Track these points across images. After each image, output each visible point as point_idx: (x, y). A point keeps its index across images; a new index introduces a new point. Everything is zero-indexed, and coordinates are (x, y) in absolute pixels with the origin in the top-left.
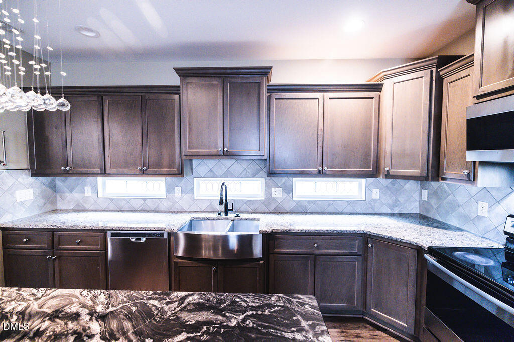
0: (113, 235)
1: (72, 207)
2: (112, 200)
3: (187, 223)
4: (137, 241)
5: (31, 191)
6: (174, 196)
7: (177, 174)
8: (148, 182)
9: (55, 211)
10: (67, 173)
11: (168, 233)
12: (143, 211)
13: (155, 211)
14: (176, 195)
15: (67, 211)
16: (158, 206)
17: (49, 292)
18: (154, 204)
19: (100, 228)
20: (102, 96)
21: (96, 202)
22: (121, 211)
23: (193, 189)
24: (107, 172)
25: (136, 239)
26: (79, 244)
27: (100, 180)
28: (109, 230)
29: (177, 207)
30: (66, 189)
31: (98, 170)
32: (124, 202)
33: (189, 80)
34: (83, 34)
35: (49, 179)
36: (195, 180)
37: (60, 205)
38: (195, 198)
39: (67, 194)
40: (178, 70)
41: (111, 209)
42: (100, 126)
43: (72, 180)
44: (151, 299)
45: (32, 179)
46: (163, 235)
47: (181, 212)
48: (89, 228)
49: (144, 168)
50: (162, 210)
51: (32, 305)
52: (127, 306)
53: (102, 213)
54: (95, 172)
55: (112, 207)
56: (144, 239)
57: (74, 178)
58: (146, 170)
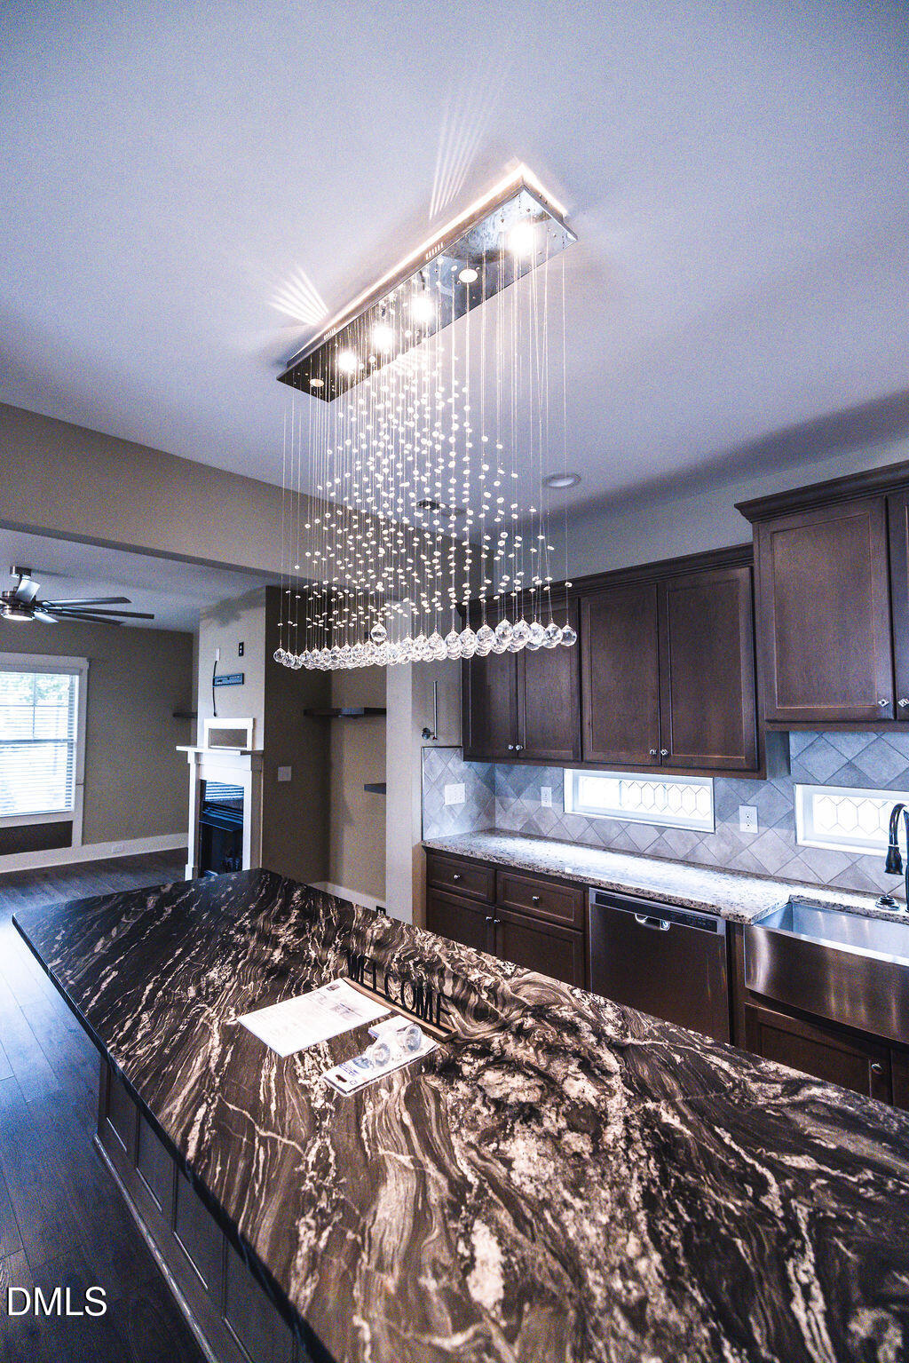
0: (599, 898)
1: (518, 828)
2: (591, 821)
3: (779, 908)
4: (650, 926)
5: (462, 786)
6: (738, 829)
7: (746, 770)
8: (668, 786)
9: (493, 831)
10: (516, 758)
11: (728, 924)
12: (656, 857)
13: (687, 862)
14: (743, 827)
15: (512, 834)
16: (693, 851)
17: (520, 971)
18: (685, 845)
19: (575, 879)
20: (579, 599)
21: (560, 822)
22: (608, 848)
23: (791, 815)
24: (588, 757)
25: (649, 921)
26: (536, 904)
27: (569, 773)
28: (593, 886)
29: (745, 861)
30: (510, 789)
31: (567, 753)
32: (615, 830)
33: (777, 525)
34: (556, 488)
35: (487, 766)
36: (799, 789)
37: (501, 822)
38: (800, 842)
39: (512, 800)
40: (747, 509)
41: (589, 842)
42: (575, 661)
43: (520, 770)
44: (712, 1052)
45: (463, 765)
46: (712, 925)
47: (759, 877)
48: (555, 874)
49: (664, 752)
50: (705, 862)
51: (502, 983)
52: (662, 1045)
53: (573, 847)
54: (565, 757)
55: (591, 837)
56: (666, 925)
57: (523, 767)
58: (668, 756)
